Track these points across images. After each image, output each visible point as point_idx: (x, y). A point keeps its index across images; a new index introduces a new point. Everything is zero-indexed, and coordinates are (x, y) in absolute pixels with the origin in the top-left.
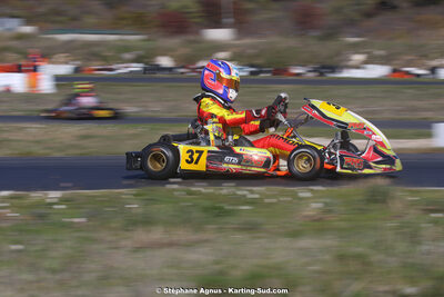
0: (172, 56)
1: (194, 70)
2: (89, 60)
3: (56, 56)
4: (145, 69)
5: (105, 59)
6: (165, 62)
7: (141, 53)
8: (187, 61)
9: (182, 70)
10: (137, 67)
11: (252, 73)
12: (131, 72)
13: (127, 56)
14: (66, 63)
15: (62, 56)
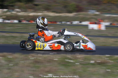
15: (107, 20)
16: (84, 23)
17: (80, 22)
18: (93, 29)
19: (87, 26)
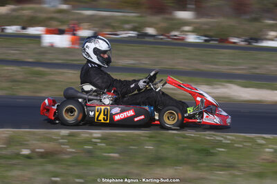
0: (155, 28)
1: (168, 37)
2: (103, 28)
3: (82, 24)
4: (138, 35)
5: (113, 27)
6: (151, 31)
7: (136, 25)
8: (165, 31)
9: (162, 37)
10: (132, 34)
11: (206, 41)
12: (130, 36)
13: (127, 26)
14: (89, 29)
15: (85, 25)
16: (33, 31)
17: (24, 28)
18: (52, 46)
19: (38, 38)
